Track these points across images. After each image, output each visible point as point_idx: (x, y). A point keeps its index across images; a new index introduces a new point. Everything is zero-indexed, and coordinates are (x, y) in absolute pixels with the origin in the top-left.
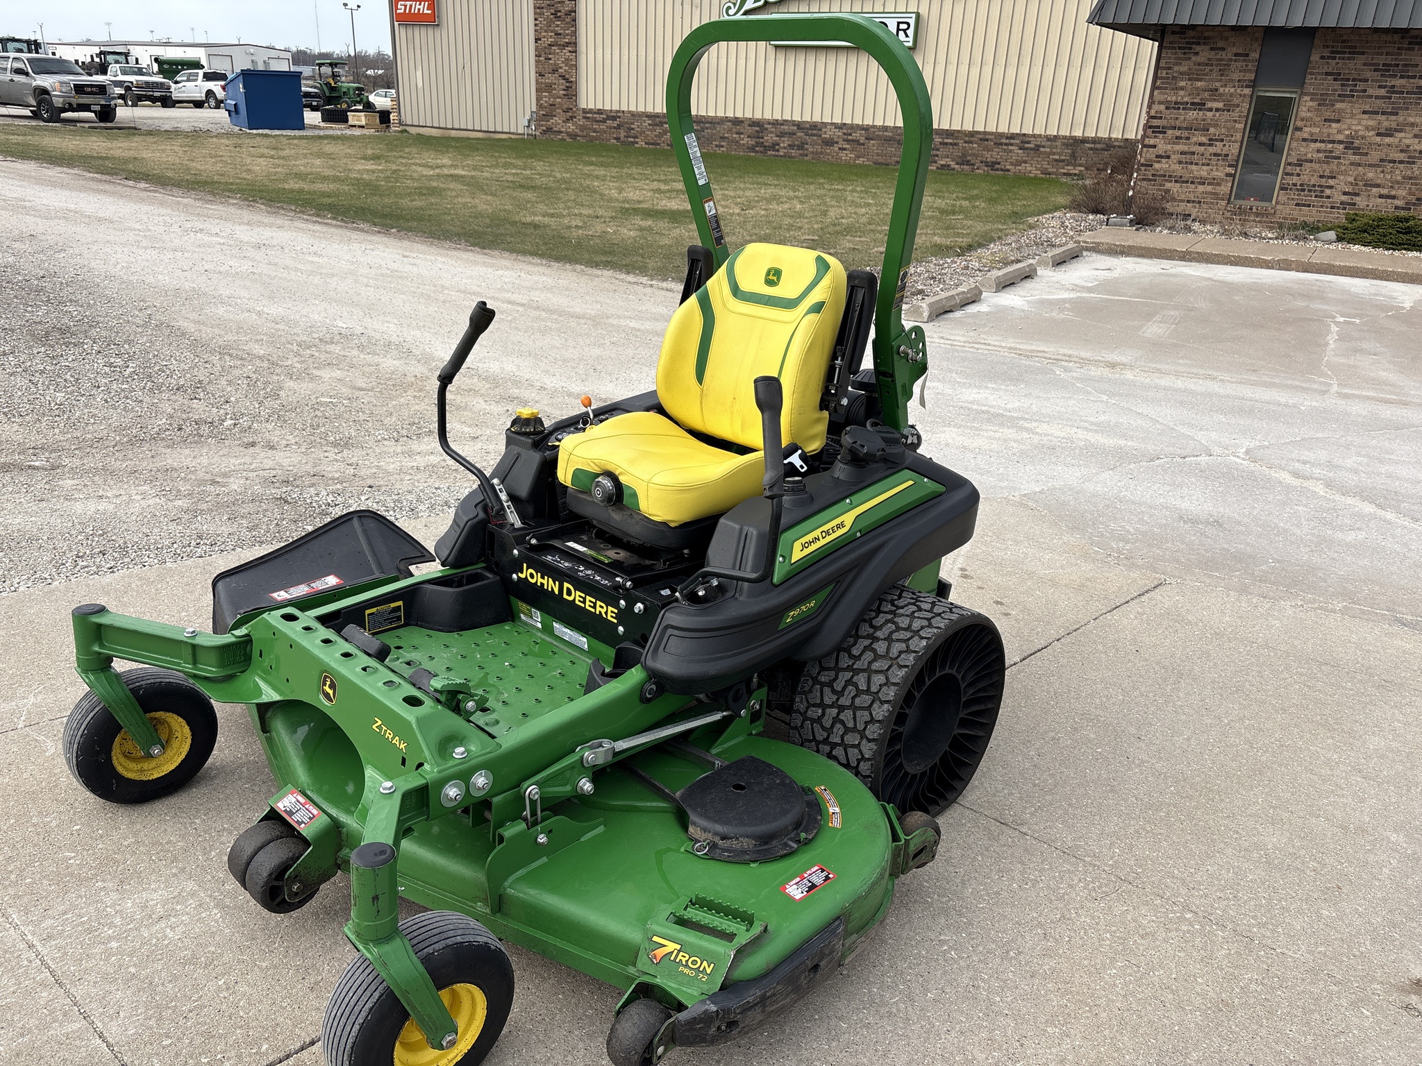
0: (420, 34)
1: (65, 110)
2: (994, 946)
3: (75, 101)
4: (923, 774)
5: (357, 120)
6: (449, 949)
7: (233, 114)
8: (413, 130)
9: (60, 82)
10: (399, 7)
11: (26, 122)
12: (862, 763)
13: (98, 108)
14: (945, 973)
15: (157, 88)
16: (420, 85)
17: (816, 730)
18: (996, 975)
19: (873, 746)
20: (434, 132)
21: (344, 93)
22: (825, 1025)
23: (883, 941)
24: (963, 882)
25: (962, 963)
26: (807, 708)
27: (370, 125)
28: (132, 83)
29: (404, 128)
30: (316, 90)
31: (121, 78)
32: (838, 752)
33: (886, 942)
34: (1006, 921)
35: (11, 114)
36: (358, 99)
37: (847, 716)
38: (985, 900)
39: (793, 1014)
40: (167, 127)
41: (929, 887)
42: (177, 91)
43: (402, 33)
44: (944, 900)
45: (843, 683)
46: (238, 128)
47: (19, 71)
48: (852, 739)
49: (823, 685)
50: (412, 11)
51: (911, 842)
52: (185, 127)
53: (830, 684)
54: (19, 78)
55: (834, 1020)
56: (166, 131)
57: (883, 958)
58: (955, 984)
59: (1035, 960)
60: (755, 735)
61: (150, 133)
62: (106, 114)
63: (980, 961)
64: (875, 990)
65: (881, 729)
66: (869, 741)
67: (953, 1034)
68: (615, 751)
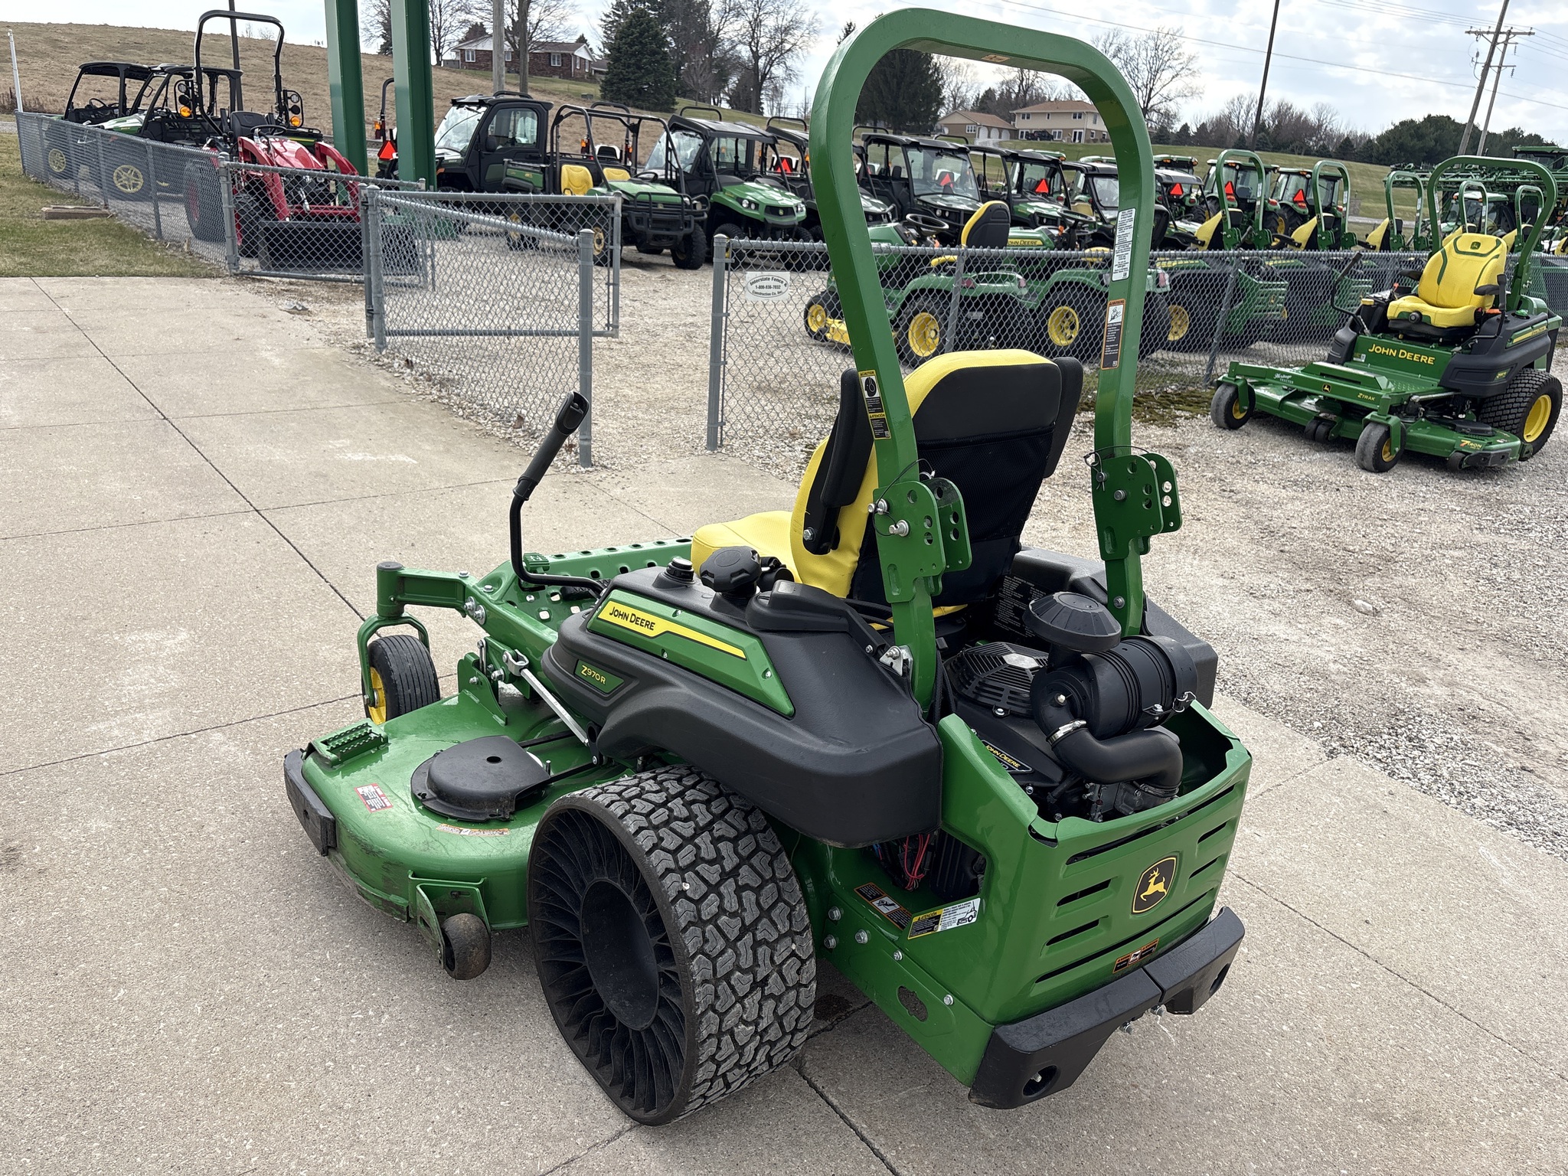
68: (521, 673)
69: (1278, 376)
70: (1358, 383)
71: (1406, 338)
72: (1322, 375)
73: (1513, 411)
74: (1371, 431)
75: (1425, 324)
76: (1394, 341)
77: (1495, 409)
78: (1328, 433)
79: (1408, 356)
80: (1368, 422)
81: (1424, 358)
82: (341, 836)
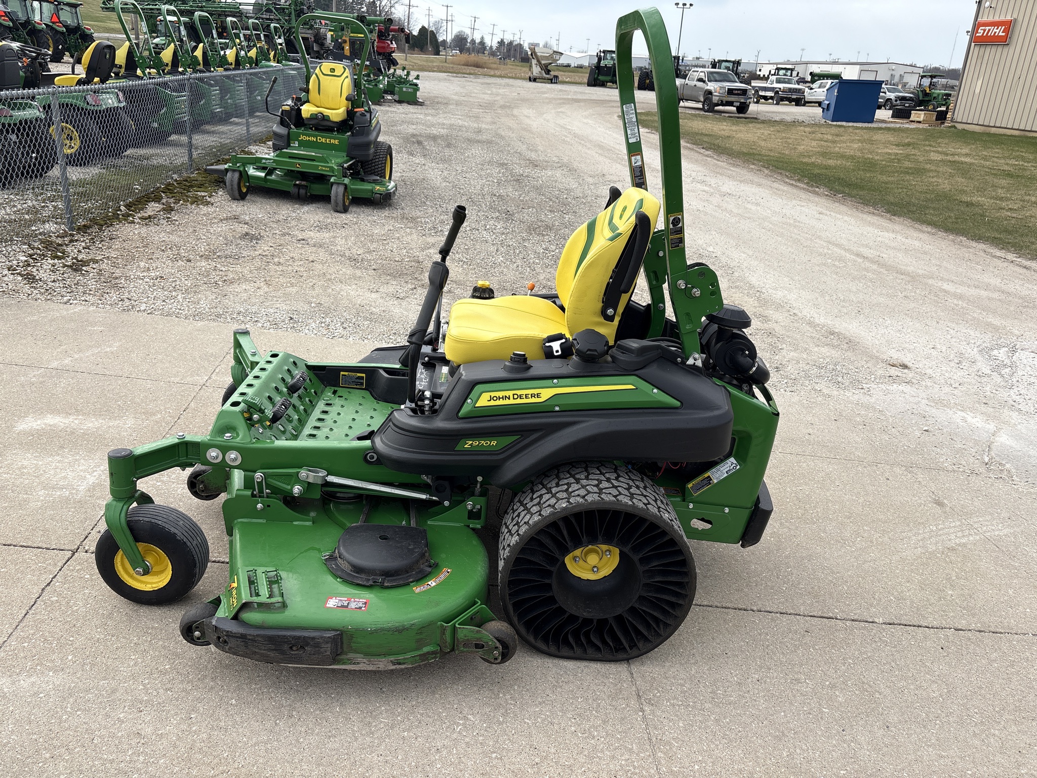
0: (990, 52)
1: (718, 105)
3: (725, 99)
5: (918, 117)
6: (149, 523)
7: (825, 110)
8: (959, 126)
9: (720, 87)
10: (979, 31)
11: (698, 112)
13: (738, 104)
15: (796, 92)
16: (977, 91)
20: (977, 129)
21: (934, 97)
22: (330, 702)
27: (926, 121)
28: (780, 89)
29: (953, 124)
30: (912, 95)
31: (776, 85)
35: (686, 106)
36: (944, 103)
40: (777, 119)
42: (808, 95)
43: (975, 51)
46: (824, 120)
47: (700, 80)
50: (989, 34)
51: (459, 630)
52: (789, 119)
54: (700, 84)
56: (775, 121)
60: (471, 528)
61: (763, 122)
62: (743, 108)
68: (326, 480)
69: (264, 161)
70: (313, 160)
71: (317, 129)
72: (290, 157)
73: (379, 166)
74: (337, 189)
75: (327, 120)
76: (310, 132)
77: (370, 166)
78: (306, 193)
79: (323, 140)
80: (332, 184)
81: (332, 141)
82: (354, 639)
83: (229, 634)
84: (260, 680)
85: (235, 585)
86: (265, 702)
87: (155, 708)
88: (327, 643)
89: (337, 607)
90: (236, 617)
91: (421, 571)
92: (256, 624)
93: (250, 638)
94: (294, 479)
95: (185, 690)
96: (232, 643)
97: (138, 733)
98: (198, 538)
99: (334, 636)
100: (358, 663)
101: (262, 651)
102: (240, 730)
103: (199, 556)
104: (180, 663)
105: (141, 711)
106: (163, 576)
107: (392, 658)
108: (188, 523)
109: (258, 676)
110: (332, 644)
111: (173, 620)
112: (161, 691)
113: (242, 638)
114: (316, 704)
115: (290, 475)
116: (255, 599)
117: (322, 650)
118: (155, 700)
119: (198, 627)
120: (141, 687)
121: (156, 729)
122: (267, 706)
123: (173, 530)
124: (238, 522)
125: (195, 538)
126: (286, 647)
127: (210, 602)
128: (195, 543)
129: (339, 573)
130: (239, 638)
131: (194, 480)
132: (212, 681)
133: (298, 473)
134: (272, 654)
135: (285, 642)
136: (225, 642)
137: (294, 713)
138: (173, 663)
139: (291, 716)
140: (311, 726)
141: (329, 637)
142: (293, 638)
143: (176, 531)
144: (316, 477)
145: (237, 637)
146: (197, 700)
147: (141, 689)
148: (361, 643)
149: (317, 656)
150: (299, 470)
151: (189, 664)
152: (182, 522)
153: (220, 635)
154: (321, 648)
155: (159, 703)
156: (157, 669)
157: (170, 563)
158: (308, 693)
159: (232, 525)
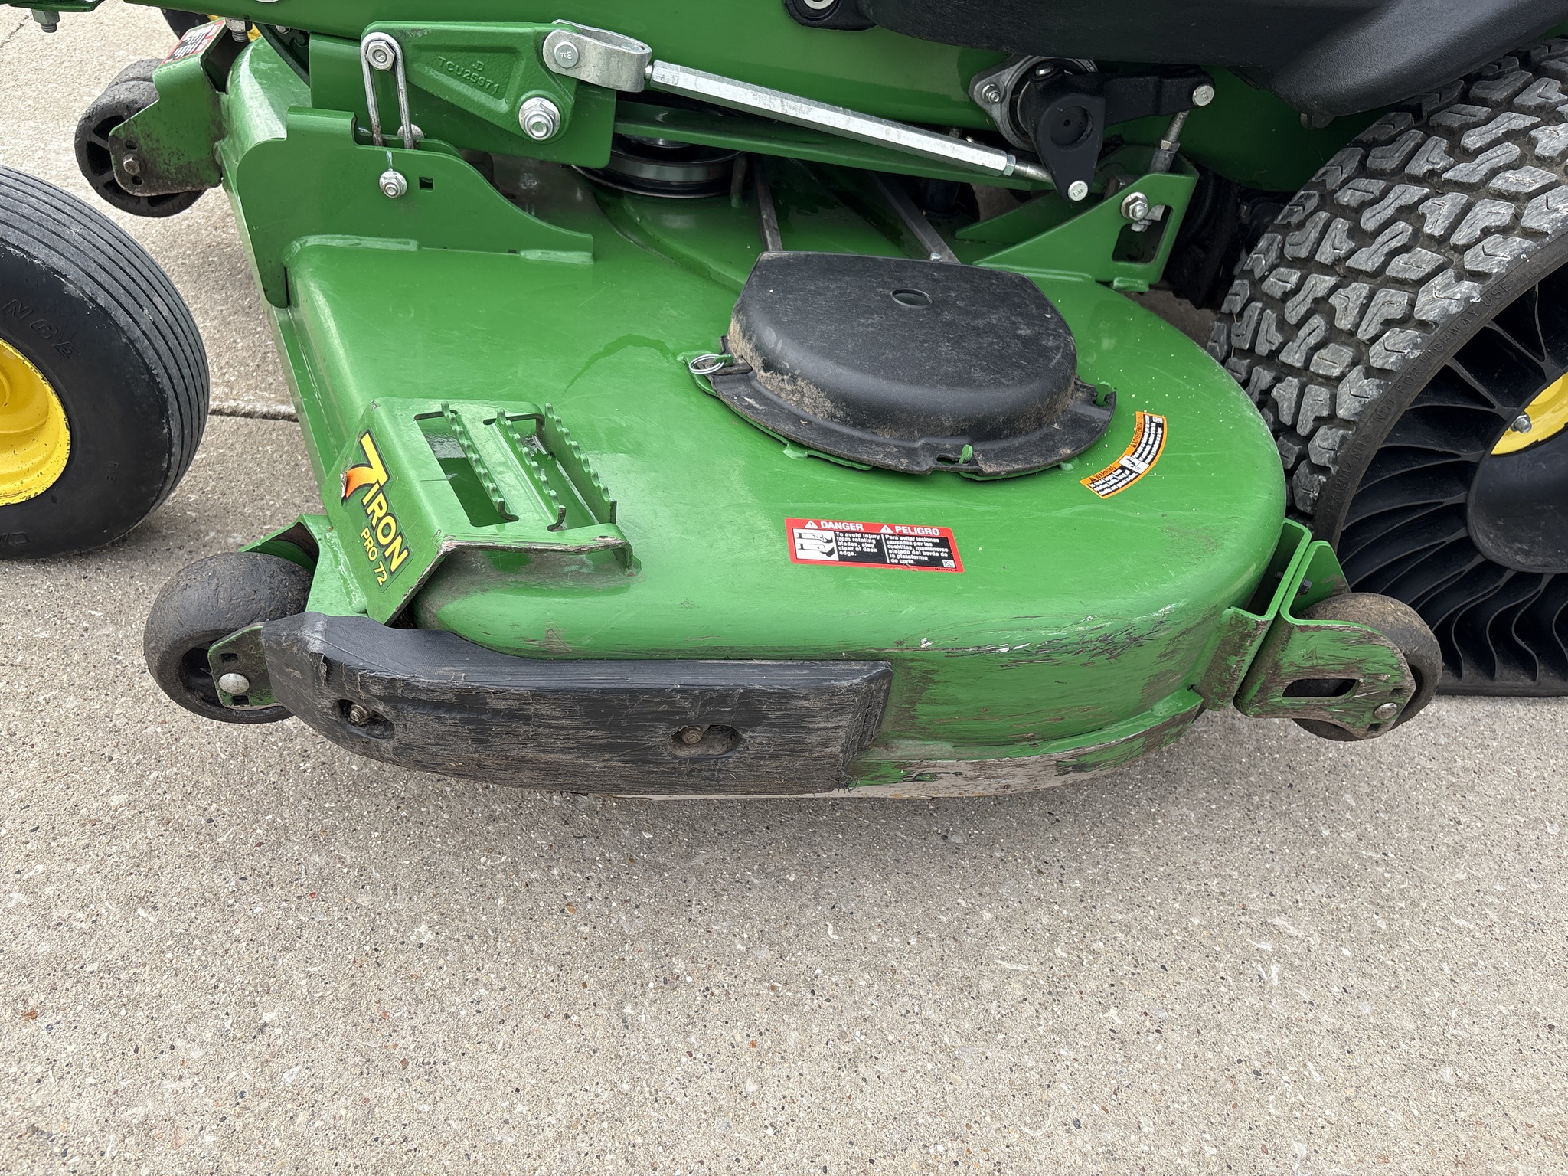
2: (1411, 1026)
4: (1525, 579)
12: (1322, 430)
14: (1205, 996)
17: (1264, 326)
18: (1350, 1092)
19: (1371, 389)
22: (792, 905)
23: (1119, 839)
24: (1457, 850)
25: (1278, 1005)
26: (1272, 268)
32: (1285, 392)
33: (1123, 845)
34: (1502, 995)
37: (1348, 301)
38: (1482, 916)
39: (749, 840)
41: (1350, 809)
44: (1365, 854)
45: (1390, 211)
48: (1331, 361)
49: (1339, 211)
51: (1297, 636)
53: (1354, 213)
55: (824, 908)
57: (1080, 870)
58: (1209, 1035)
59: (1506, 1132)
60: (1119, 290)
63: (1336, 1034)
64: (987, 916)
65: (1415, 346)
66: (1370, 372)
67: (1083, 1139)
68: (647, 80)
82: (934, 690)
83: (399, 694)
84: (501, 835)
85: (376, 474)
86: (549, 926)
87: (95, 993)
88: (839, 710)
89: (843, 558)
90: (408, 617)
91: (1076, 422)
92: (518, 644)
93: (503, 705)
94: (520, 68)
95: (209, 899)
96: (414, 727)
97: (34, 1130)
98: (157, 300)
99: (869, 681)
100: (934, 776)
101: (553, 757)
102: (492, 1063)
103: (174, 371)
104: (166, 780)
105: (33, 1015)
106: (33, 452)
107: (1063, 750)
108: (106, 234)
109: (492, 818)
110: (855, 713)
111: (107, 613)
112: (109, 909)
113: (461, 710)
114: (747, 917)
115: (505, 50)
116: (490, 534)
117: (812, 739)
118: (87, 954)
119: (234, 656)
120: (18, 897)
121: (117, 1099)
122: (563, 942)
123: (41, 255)
124: (305, 250)
125: (143, 299)
126: (660, 734)
127: (264, 549)
128: (146, 317)
129: (788, 428)
130: (449, 707)
131: (99, 141)
132: (316, 850)
133: (542, 37)
134: (594, 764)
135: (659, 717)
136: (374, 719)
137: (679, 965)
138: (139, 783)
139: (671, 982)
140: (763, 1018)
141: (851, 690)
142: (695, 700)
143: (61, 264)
144: (614, 61)
145: (438, 705)
146: (273, 937)
147: (20, 906)
148: (956, 702)
149: (784, 761)
150: (541, 28)
151: (207, 781)
152: (76, 228)
153: (349, 696)
154: (810, 731)
155: (108, 968)
156: (74, 811)
157: (54, 399)
158: (700, 873)
159: (284, 263)
